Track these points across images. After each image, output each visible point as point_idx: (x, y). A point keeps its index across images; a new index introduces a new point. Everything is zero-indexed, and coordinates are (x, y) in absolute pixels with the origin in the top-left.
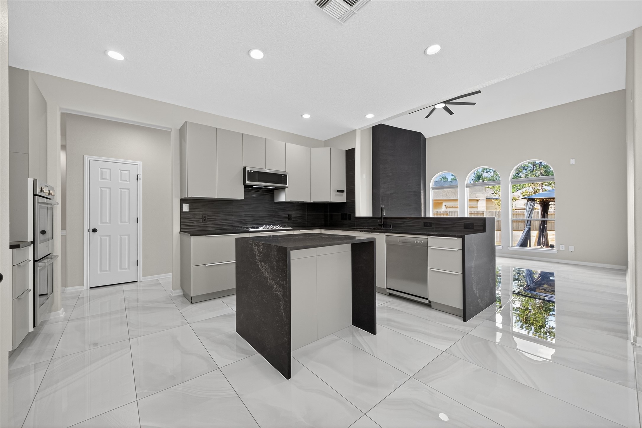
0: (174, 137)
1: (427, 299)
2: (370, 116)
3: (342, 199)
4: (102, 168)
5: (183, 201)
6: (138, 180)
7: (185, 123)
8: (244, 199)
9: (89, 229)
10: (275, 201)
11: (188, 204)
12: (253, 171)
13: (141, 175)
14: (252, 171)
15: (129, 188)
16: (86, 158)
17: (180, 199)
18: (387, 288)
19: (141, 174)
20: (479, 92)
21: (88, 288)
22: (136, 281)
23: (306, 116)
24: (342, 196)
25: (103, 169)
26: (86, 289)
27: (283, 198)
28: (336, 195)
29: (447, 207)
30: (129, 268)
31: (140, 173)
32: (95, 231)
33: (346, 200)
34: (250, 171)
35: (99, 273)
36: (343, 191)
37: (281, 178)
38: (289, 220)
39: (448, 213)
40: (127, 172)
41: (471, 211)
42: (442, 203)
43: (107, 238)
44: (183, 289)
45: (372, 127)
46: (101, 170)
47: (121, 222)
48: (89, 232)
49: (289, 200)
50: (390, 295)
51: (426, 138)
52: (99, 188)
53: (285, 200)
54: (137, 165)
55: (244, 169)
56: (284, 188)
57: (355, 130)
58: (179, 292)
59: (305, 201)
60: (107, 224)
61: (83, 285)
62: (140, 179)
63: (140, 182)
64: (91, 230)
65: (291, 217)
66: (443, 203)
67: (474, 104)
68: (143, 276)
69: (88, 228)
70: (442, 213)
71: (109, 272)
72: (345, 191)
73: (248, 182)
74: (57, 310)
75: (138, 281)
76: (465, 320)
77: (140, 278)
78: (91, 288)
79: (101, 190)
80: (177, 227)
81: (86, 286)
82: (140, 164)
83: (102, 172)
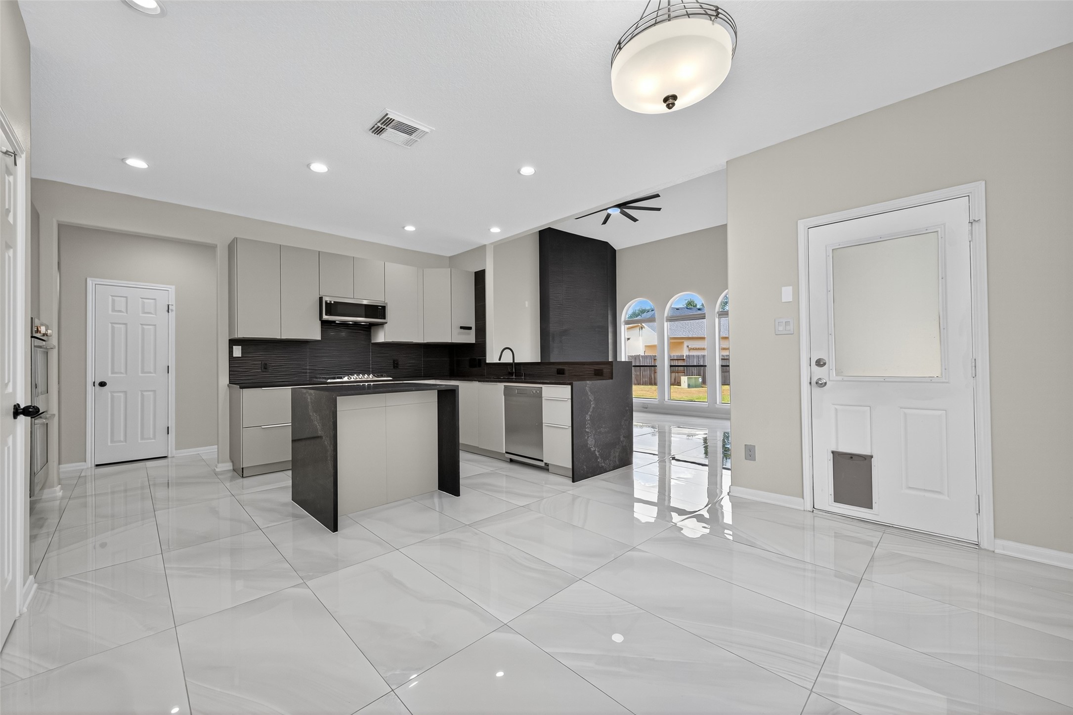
0: (222, 254)
1: (542, 461)
2: (495, 230)
3: (470, 338)
4: (114, 296)
5: (233, 342)
6: (168, 312)
7: (234, 239)
8: (320, 339)
9: (94, 382)
10: (372, 342)
11: (241, 347)
12: (334, 302)
13: (174, 305)
14: (332, 302)
15: (155, 324)
16: (91, 282)
17: (229, 340)
18: (506, 453)
19: (174, 303)
20: (658, 196)
21: (93, 465)
22: (166, 457)
23: (410, 228)
24: (469, 334)
25: (117, 298)
26: (89, 466)
27: (381, 337)
28: (459, 334)
29: (690, 349)
30: (154, 437)
31: (172, 302)
32: (103, 384)
33: (476, 339)
34: (328, 302)
35: (109, 444)
36: (470, 328)
37: (378, 311)
38: (394, 368)
39: (685, 358)
40: (153, 300)
41: (723, 356)
42: (683, 342)
43: (122, 395)
44: (233, 462)
45: (539, 231)
46: (112, 299)
47: (143, 372)
48: (94, 386)
49: (390, 339)
50: (511, 461)
51: (615, 250)
52: (110, 325)
53: (384, 341)
54: (168, 290)
55: (321, 299)
56: (382, 324)
57: (485, 246)
58: (229, 466)
59: (414, 341)
60: (121, 375)
61: (85, 461)
62: (172, 310)
63: (172, 314)
64: (97, 384)
65: (397, 364)
66: (685, 342)
67: (659, 209)
68: (176, 450)
69: (92, 380)
70: (675, 358)
71: (124, 443)
72: (474, 328)
73: (325, 317)
74: (52, 486)
75: (169, 456)
76: (573, 481)
77: (172, 451)
78: (97, 465)
79: (113, 328)
80: (224, 379)
81: (90, 462)
82: (172, 289)
83: (113, 301)
